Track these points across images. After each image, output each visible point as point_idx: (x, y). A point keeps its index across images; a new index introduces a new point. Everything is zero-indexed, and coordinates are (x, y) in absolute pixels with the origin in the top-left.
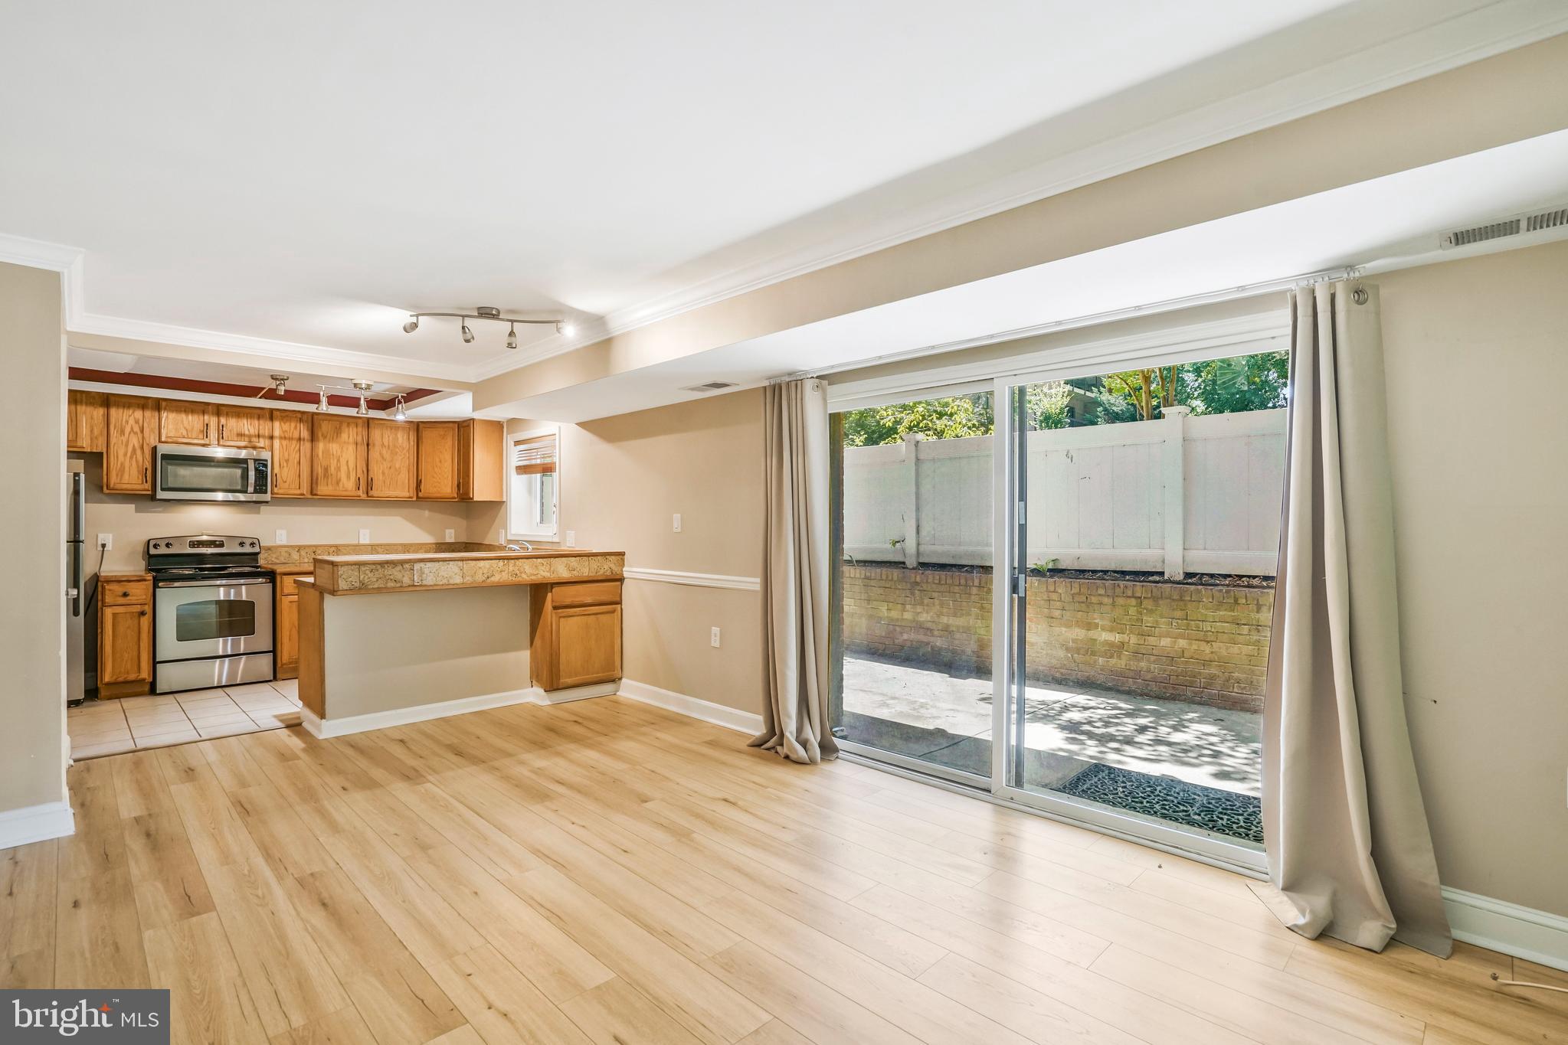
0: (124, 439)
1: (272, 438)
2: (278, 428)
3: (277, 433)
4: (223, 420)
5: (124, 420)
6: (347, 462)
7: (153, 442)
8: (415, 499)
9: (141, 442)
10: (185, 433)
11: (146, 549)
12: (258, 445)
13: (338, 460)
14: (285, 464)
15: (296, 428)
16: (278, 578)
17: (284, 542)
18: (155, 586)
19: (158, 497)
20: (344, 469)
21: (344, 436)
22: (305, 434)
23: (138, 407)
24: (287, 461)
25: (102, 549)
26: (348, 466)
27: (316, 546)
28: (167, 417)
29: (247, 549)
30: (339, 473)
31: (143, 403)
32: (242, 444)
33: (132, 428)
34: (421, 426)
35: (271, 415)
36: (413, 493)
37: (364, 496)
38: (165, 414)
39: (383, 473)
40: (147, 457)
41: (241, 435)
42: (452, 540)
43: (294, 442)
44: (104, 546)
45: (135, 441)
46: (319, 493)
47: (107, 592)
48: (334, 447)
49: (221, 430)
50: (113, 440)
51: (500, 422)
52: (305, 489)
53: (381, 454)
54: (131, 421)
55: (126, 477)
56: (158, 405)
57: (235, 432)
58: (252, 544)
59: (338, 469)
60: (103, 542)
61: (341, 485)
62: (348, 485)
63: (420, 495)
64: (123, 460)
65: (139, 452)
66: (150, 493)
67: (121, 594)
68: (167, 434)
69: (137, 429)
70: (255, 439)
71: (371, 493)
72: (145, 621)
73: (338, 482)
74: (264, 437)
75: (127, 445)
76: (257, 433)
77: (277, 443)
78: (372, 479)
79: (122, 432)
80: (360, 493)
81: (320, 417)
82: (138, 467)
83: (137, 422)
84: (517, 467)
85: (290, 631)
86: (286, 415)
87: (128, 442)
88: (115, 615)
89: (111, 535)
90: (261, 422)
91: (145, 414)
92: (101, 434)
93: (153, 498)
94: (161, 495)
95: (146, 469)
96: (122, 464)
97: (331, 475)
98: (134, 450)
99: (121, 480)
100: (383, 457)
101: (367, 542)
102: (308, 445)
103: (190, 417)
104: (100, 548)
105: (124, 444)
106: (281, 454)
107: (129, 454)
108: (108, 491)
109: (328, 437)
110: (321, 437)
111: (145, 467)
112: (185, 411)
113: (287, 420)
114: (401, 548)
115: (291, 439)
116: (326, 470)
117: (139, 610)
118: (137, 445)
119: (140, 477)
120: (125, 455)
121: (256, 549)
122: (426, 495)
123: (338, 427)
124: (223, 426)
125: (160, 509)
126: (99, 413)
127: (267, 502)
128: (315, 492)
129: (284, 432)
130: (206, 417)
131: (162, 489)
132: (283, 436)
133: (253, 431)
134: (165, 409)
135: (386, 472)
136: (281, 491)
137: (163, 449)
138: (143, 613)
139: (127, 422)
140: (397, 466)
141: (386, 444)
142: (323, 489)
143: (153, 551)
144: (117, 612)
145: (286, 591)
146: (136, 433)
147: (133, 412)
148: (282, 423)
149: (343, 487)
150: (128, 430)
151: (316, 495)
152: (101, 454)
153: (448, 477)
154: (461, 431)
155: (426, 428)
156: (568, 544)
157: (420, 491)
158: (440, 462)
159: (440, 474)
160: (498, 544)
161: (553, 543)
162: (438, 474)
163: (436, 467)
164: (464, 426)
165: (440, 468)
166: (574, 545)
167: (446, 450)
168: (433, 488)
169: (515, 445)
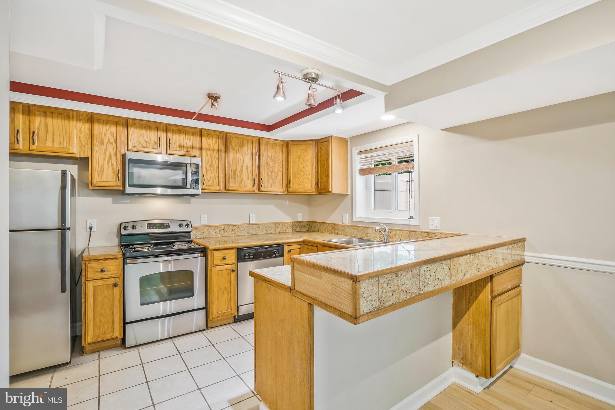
0: (104, 147)
1: (201, 149)
2: (206, 142)
3: (204, 145)
4: (170, 135)
5: (103, 133)
6: (247, 167)
7: (124, 150)
8: (286, 193)
9: (115, 150)
10: (145, 144)
11: (119, 230)
12: (193, 154)
13: (242, 166)
14: (209, 168)
15: (216, 142)
16: (209, 253)
17: (206, 223)
18: (124, 263)
19: (126, 192)
20: (245, 171)
21: (245, 149)
22: (222, 147)
23: (113, 123)
24: (210, 166)
25: (90, 231)
26: (248, 171)
27: (225, 226)
28: (133, 131)
29: (184, 229)
30: (242, 175)
31: (117, 121)
32: (182, 153)
33: (109, 140)
34: (290, 143)
35: (201, 133)
36: (285, 189)
37: (257, 191)
38: (132, 129)
39: (268, 175)
40: (119, 162)
41: (181, 146)
42: (301, 220)
43: (215, 153)
44: (91, 228)
45: (111, 149)
46: (230, 189)
47: (89, 270)
48: (239, 156)
49: (169, 142)
50: (96, 148)
51: (346, 139)
52: (222, 187)
53: (267, 162)
54: (109, 135)
55: (104, 178)
56: (126, 123)
57: (178, 145)
58: (187, 226)
59: (242, 172)
60: (91, 226)
61: (243, 182)
62: (247, 184)
63: (290, 190)
64: (102, 164)
65: (113, 157)
66: (121, 188)
67: (99, 270)
68: (133, 144)
69: (112, 140)
70: (190, 150)
71: (261, 189)
72: (117, 291)
73: (242, 181)
74: (196, 148)
75: (105, 153)
76: (192, 146)
77: (204, 153)
78: (262, 180)
79: (102, 143)
80: (254, 188)
81: (230, 135)
82: (113, 169)
83: (112, 135)
84: (360, 170)
85: (218, 293)
86: (210, 133)
87: (106, 150)
88: (94, 287)
89: (96, 220)
90: (195, 138)
91: (118, 129)
92: (87, 143)
93: (123, 192)
94: (129, 190)
95: (119, 171)
96: (102, 167)
97: (238, 176)
98: (110, 156)
99: (101, 179)
100: (268, 165)
101: (254, 222)
102: (223, 155)
103: (148, 132)
104: (89, 230)
105: (103, 151)
106: (207, 161)
107: (107, 159)
108: (92, 188)
109: (235, 150)
110: (231, 150)
111: (118, 169)
112: (145, 128)
113: (210, 137)
114: (273, 226)
115: (213, 150)
116: (234, 172)
117: (113, 283)
118: (112, 153)
119: (114, 177)
120: (104, 160)
121: (189, 229)
122: (294, 190)
123: (241, 142)
124: (170, 139)
125: (128, 201)
126: (86, 127)
127: (198, 195)
128: (227, 188)
129: (208, 145)
130: (159, 133)
131: (130, 186)
132: (208, 148)
133: (189, 144)
134: (132, 126)
135: (270, 174)
136: (207, 188)
137: (130, 156)
138: (115, 285)
139: (105, 135)
140: (276, 170)
141: (270, 155)
142: (233, 186)
143: (124, 232)
144: (95, 285)
145: (215, 263)
146: (111, 143)
147: (110, 127)
148: (207, 139)
149: (245, 185)
150: (106, 141)
151: (228, 190)
152: (87, 159)
153: (309, 178)
154: (319, 146)
155: (293, 144)
156: (431, 227)
157: (290, 188)
158: (304, 167)
159: (303, 176)
160: (341, 223)
161: (409, 225)
162: (302, 176)
163: (301, 171)
164: (322, 143)
165: (303, 172)
166: (439, 228)
167: (307, 160)
168: (299, 185)
169: (359, 154)
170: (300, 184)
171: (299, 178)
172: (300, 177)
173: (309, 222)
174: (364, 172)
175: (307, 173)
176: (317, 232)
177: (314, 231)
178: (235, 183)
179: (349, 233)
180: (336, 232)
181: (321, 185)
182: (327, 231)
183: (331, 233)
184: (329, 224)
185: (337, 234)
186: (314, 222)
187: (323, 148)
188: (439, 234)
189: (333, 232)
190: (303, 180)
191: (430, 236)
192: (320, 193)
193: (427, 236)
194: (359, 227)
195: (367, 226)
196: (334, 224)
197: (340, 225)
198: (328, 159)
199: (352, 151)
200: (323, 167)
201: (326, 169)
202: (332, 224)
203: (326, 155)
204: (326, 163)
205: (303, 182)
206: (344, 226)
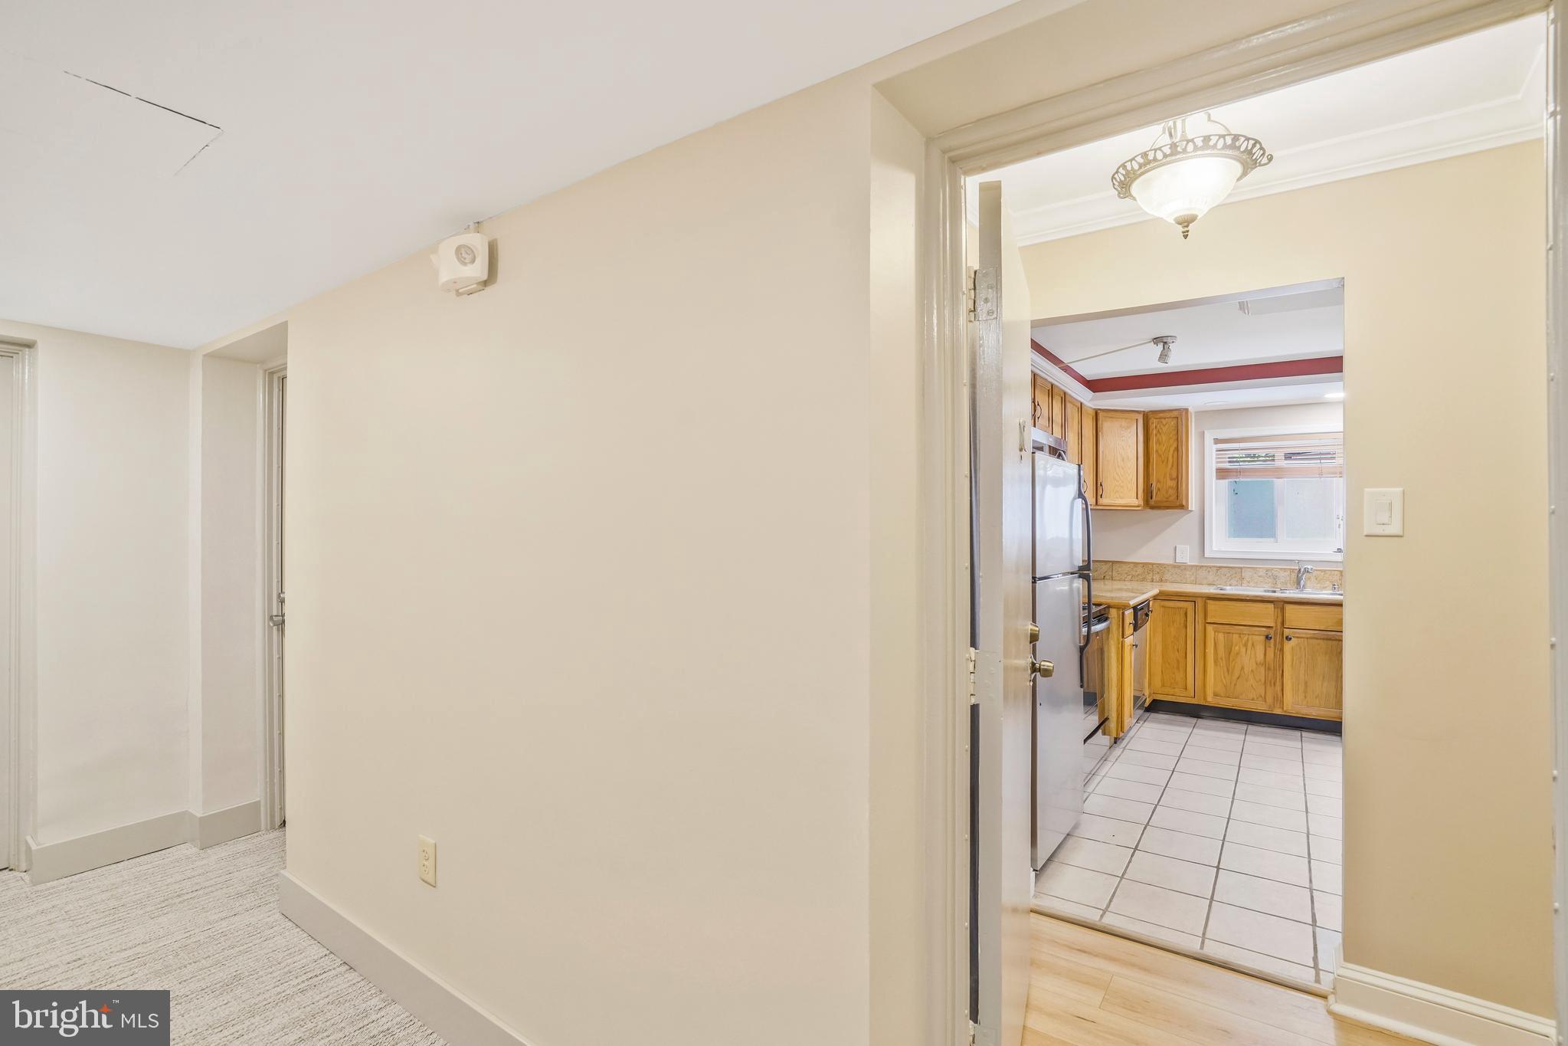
16: (1116, 616)
63: (1101, 501)
84: (1215, 469)
122: (1108, 502)
129: (1057, 415)
153: (1132, 480)
154: (1153, 423)
155: (1106, 417)
157: (1102, 498)
158: (1123, 460)
159: (1123, 476)
160: (1171, 562)
162: (1121, 476)
163: (1118, 466)
164: (1160, 418)
165: (1123, 468)
167: (1129, 444)
168: (1115, 493)
169: (1216, 443)
170: (1117, 491)
171: (1115, 479)
172: (1118, 478)
174: (1222, 473)
175: (1130, 472)
176: (1101, 579)
179: (1193, 578)
180: (1156, 577)
181: (1156, 494)
182: (1131, 577)
183: (1144, 580)
184: (1134, 563)
185: (1161, 581)
187: (1165, 429)
189: (1149, 577)
190: (1122, 484)
192: (1152, 508)
194: (1220, 567)
195: (1242, 566)
196: (1151, 564)
197: (1168, 565)
198: (1177, 449)
199: (1202, 435)
200: (1163, 462)
201: (1172, 466)
202: (1144, 565)
203: (1171, 441)
204: (1173, 457)
205: (1122, 487)
206: (1179, 567)
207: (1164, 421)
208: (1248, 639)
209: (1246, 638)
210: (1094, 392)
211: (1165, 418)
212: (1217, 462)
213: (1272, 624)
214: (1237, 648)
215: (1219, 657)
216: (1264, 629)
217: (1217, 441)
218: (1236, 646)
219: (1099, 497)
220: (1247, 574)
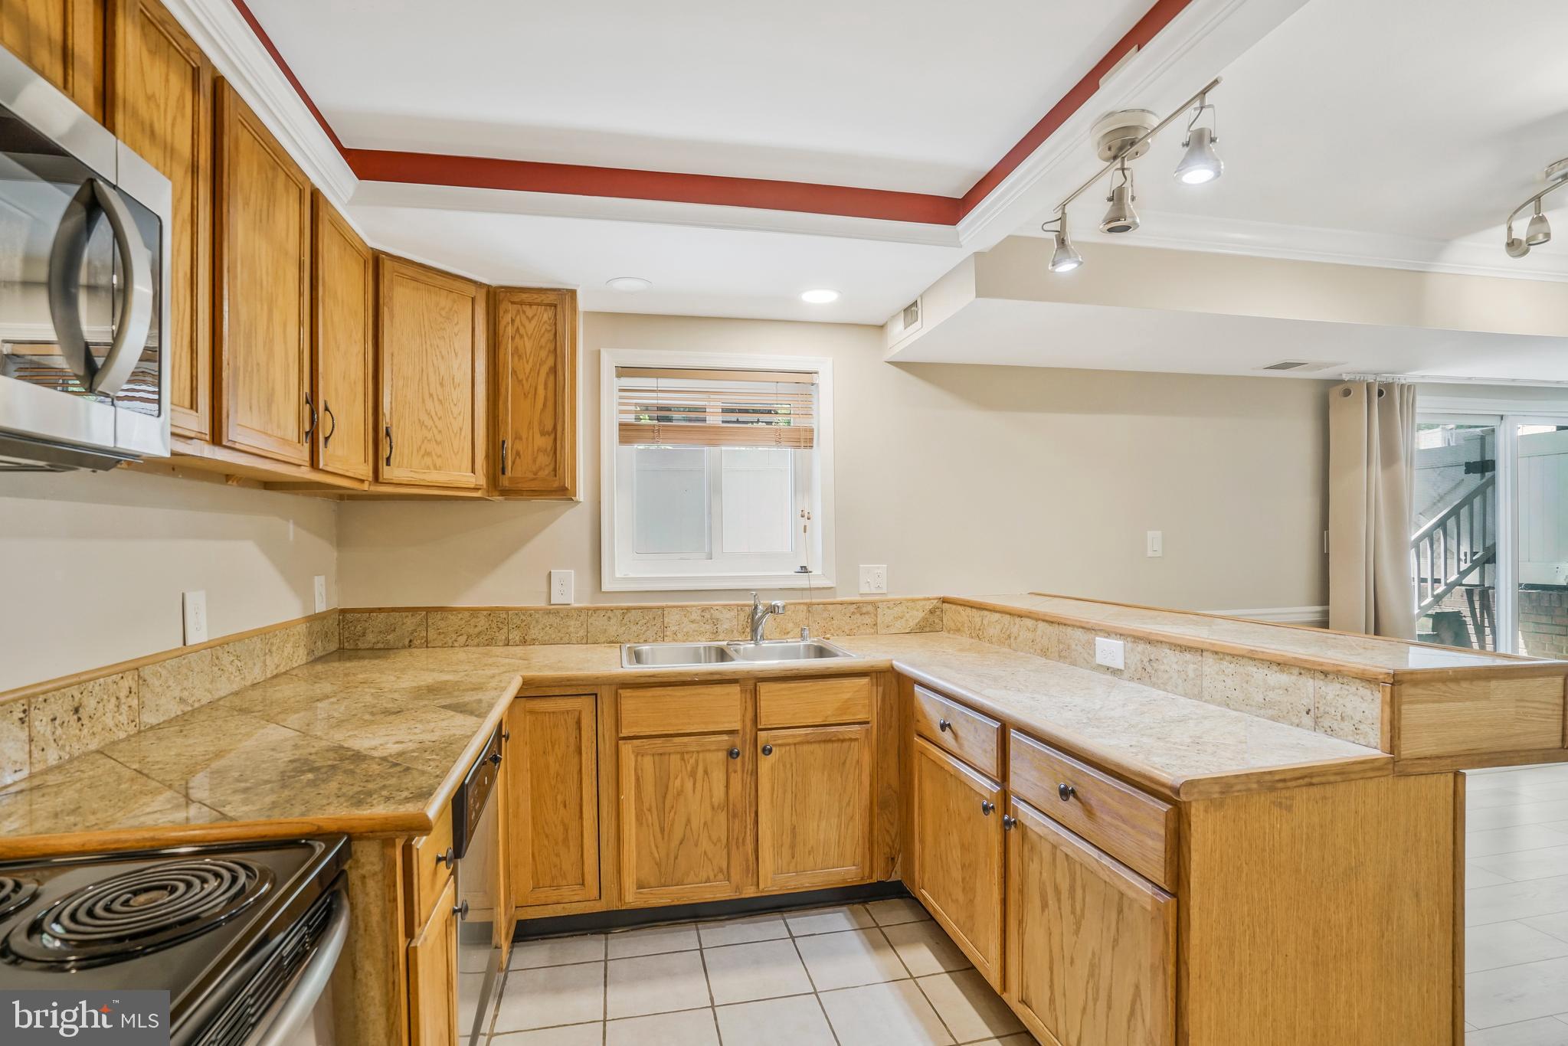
6: (285, 326)
30: (271, 365)
34: (386, 263)
36: (371, 467)
37: (308, 466)
39: (336, 391)
42: (324, 607)
52: (205, 417)
61: (274, 411)
62: (286, 423)
63: (387, 473)
73: (270, 395)
78: (327, 409)
84: (618, 424)
100: (335, 339)
109: (252, 207)
122: (406, 477)
123: (270, 175)
128: (227, 434)
135: (340, 388)
140: (352, 375)
141: (339, 293)
142: (246, 421)
149: (278, 425)
153: (461, 429)
154: (506, 311)
155: (401, 274)
156: (864, 589)
157: (388, 464)
158: (442, 384)
159: (440, 419)
160: (542, 604)
161: (810, 589)
162: (436, 419)
163: (431, 395)
164: (521, 303)
165: (440, 401)
166: (884, 591)
167: (456, 355)
168: (423, 456)
169: (619, 375)
170: (428, 454)
171: (422, 424)
172: (429, 423)
173: (343, 612)
174: (628, 432)
175: (455, 410)
176: (404, 647)
177: (380, 646)
178: (251, 408)
179: (582, 633)
180: (515, 635)
181: (513, 463)
182: (463, 639)
183: (491, 642)
184: (474, 612)
185: (524, 642)
186: (380, 610)
187: (530, 327)
188: (885, 603)
189: (501, 637)
190: (438, 437)
191: (864, 610)
192: (506, 493)
193: (855, 611)
194: (628, 609)
195: (664, 604)
196: (507, 610)
197: (537, 610)
198: (554, 370)
199: (596, 359)
200: (526, 396)
201: (545, 405)
202: (491, 612)
203: (543, 354)
204: (546, 384)
205: (438, 443)
206: (557, 613)
207: (530, 312)
208: (697, 762)
209: (692, 761)
210: (360, 179)
211: (530, 305)
212: (622, 412)
213: (737, 726)
214: (678, 782)
215: (646, 806)
216: (725, 737)
217: (623, 371)
218: (676, 778)
219: (382, 463)
220: (672, 618)
